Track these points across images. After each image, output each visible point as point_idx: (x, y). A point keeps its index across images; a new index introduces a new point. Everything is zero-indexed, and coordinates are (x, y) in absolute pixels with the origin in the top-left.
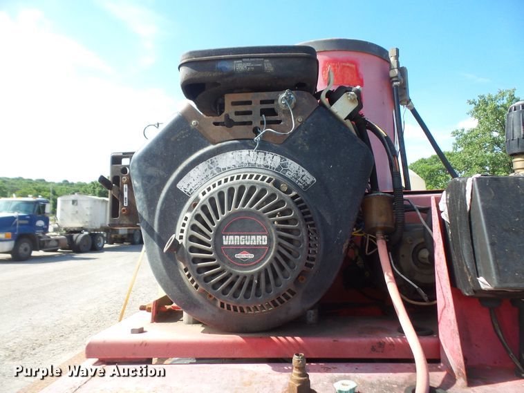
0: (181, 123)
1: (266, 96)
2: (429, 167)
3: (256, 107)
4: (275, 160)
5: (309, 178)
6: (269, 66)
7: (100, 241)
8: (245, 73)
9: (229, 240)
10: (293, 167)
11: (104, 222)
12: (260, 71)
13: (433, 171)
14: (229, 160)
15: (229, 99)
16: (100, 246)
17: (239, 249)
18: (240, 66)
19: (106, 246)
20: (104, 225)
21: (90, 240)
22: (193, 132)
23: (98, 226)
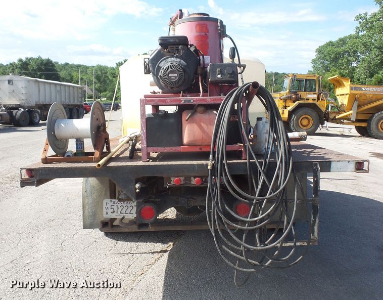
0: (159, 52)
1: (176, 46)
2: (336, 49)
3: (175, 49)
4: (179, 60)
5: (185, 64)
6: (177, 41)
7: (36, 117)
8: (172, 42)
9: (170, 75)
10: (182, 61)
11: (37, 100)
12: (175, 41)
13: (339, 53)
14: (169, 60)
15: (169, 47)
16: (37, 121)
17: (172, 77)
18: (171, 41)
19: (41, 122)
20: (38, 103)
21: (28, 116)
22: (162, 54)
23: (33, 103)
